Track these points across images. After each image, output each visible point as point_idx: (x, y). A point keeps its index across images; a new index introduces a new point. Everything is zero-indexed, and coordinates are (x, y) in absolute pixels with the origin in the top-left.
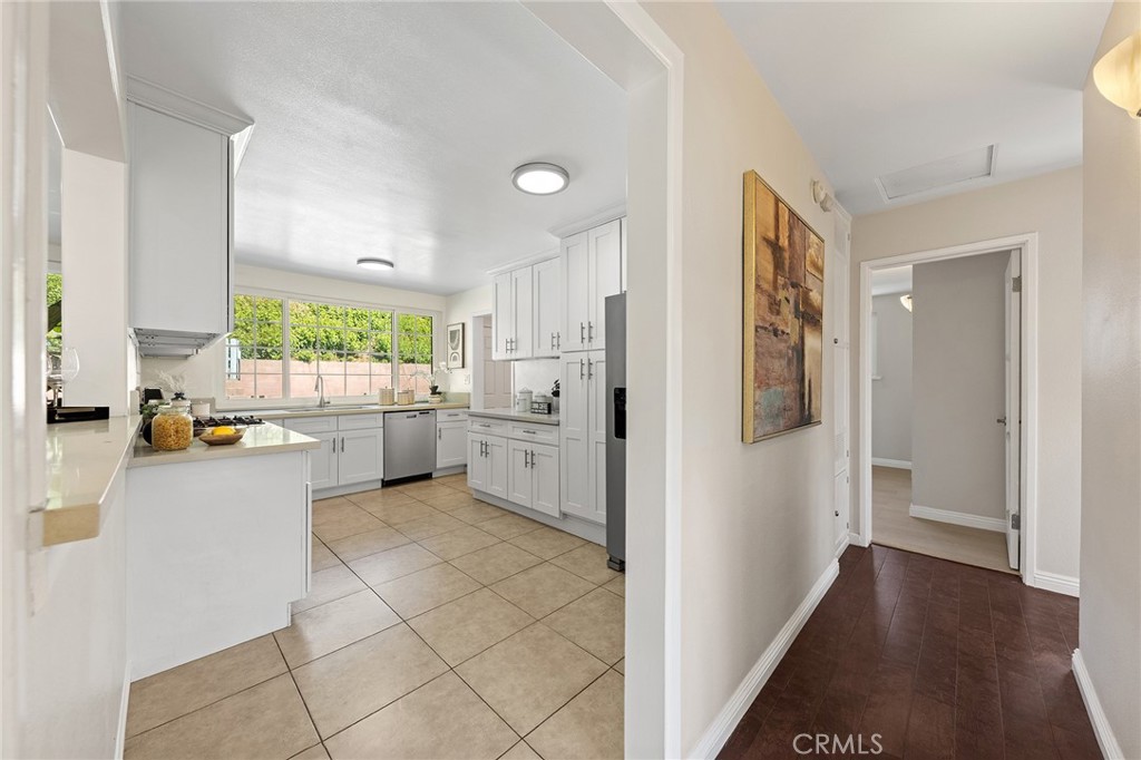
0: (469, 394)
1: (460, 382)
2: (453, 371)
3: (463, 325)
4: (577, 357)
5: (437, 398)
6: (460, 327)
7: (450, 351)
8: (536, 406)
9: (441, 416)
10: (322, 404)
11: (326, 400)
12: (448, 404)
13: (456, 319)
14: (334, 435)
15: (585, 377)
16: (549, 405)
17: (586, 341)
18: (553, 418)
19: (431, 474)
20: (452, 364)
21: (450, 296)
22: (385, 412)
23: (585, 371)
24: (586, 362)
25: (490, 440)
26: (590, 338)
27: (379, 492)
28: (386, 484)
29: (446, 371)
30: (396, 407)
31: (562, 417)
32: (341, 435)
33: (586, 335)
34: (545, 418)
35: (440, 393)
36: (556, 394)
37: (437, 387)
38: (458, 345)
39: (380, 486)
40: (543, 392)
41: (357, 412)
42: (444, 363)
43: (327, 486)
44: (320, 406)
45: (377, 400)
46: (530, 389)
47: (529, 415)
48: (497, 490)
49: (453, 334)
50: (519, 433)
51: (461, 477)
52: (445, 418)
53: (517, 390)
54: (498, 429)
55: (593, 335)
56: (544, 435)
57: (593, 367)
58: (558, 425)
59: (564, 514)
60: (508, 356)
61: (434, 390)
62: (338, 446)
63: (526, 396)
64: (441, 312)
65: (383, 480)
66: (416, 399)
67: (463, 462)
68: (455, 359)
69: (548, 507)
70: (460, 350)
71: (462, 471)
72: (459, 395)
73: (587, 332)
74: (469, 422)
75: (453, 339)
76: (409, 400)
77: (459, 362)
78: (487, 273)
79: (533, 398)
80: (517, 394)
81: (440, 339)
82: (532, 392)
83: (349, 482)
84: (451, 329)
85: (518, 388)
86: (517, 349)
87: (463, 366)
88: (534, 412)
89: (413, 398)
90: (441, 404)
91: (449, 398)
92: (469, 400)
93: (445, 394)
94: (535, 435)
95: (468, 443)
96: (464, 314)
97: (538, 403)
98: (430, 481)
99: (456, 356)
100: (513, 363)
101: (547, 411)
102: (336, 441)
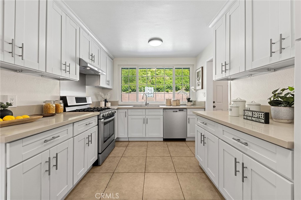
0: (205, 102)
1: (202, 97)
2: (198, 91)
3: (202, 68)
5: (190, 104)
7: (197, 82)
8: (249, 114)
9: (189, 112)
10: (146, 104)
11: (148, 103)
12: (196, 106)
13: (199, 66)
14: (145, 116)
16: (266, 115)
19: (185, 139)
20: (198, 88)
21: (196, 56)
22: (164, 109)
25: (207, 135)
27: (162, 143)
28: (165, 140)
29: (194, 91)
30: (172, 107)
32: (147, 117)
34: (259, 126)
35: (191, 101)
36: (275, 103)
37: (190, 98)
38: (200, 77)
39: (163, 140)
40: (257, 101)
41: (157, 108)
42: (193, 87)
43: (142, 136)
44: (146, 105)
45: (165, 104)
46: (243, 99)
49: (198, 73)
52: (192, 113)
53: (232, 99)
54: (212, 128)
61: (189, 100)
62: (145, 121)
63: (240, 105)
64: (194, 65)
65: (163, 138)
66: (181, 104)
70: (201, 81)
72: (201, 102)
74: (196, 119)
75: (198, 76)
76: (177, 104)
77: (201, 86)
78: (210, 26)
79: (246, 106)
80: (232, 103)
81: (193, 77)
82: (245, 101)
83: (150, 137)
84: (197, 71)
85: (233, 98)
86: (230, 69)
87: (202, 88)
88: (247, 119)
89: (179, 103)
90: (192, 106)
91: (197, 103)
92: (205, 106)
93: (195, 101)
94: (246, 147)
95: (196, 132)
96: (203, 63)
97: (253, 111)
98: (184, 143)
99: (199, 84)
100: (229, 81)
101: (263, 121)
102: (145, 119)
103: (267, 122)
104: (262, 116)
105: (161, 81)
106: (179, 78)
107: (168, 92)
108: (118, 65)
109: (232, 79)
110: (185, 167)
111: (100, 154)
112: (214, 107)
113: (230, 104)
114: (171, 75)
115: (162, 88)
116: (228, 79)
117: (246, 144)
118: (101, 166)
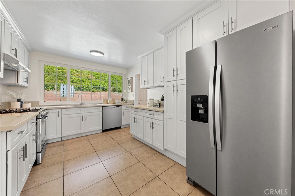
0: (134, 100)
1: (131, 97)
2: (129, 93)
3: (132, 78)
4: (171, 84)
5: (123, 102)
6: (131, 79)
7: (128, 87)
8: (155, 104)
9: (124, 107)
10: (81, 104)
11: (83, 102)
12: (127, 104)
13: (130, 76)
14: (83, 114)
15: (175, 92)
16: (160, 104)
17: (175, 76)
18: (161, 109)
19: (120, 127)
20: (129, 91)
21: (128, 69)
22: (103, 106)
23: (175, 89)
24: (175, 85)
25: (138, 117)
26: (177, 74)
27: (101, 133)
28: (103, 131)
29: (126, 93)
30: (109, 105)
31: (164, 109)
32: (85, 114)
33: (175, 74)
34: (158, 109)
35: (124, 100)
36: (162, 100)
37: (123, 98)
38: (130, 84)
40: (158, 99)
41: (94, 106)
42: (126, 90)
43: (80, 133)
45: (102, 102)
47: (152, 108)
48: (140, 136)
49: (129, 81)
50: (148, 115)
51: (128, 129)
52: (126, 108)
54: (140, 113)
55: (178, 73)
56: (157, 116)
57: (179, 87)
58: (163, 112)
59: (165, 149)
60: (145, 86)
61: (122, 99)
62: (84, 118)
63: (152, 101)
64: (125, 74)
65: (102, 130)
66: (116, 102)
67: (129, 123)
68: (129, 89)
69: (159, 146)
70: (131, 86)
71: (128, 127)
72: (131, 101)
73: (176, 72)
74: (131, 110)
75: (129, 83)
76: (113, 102)
77: (131, 90)
78: (138, 57)
79: (154, 101)
80: (149, 100)
81: (125, 83)
82: (154, 99)
83: (89, 131)
84: (128, 79)
85: (149, 98)
86: (148, 84)
87: (132, 91)
88: (154, 107)
89: (115, 102)
90: (125, 104)
91: (128, 102)
92: (134, 103)
93: (126, 100)
94: (154, 116)
95: (131, 117)
96: (132, 74)
97: (156, 103)
98: (120, 129)
99: (129, 88)
100: (147, 89)
101: (159, 106)
102: (83, 116)
103: (160, 107)
104: (158, 104)
105: (84, 80)
106: (106, 79)
107: (94, 92)
108: (39, 60)
109: (149, 88)
110: (124, 140)
111: (39, 152)
112: (139, 103)
113: (148, 101)
114: (96, 75)
115: (87, 87)
116: (147, 88)
117: (153, 115)
118: (41, 164)
